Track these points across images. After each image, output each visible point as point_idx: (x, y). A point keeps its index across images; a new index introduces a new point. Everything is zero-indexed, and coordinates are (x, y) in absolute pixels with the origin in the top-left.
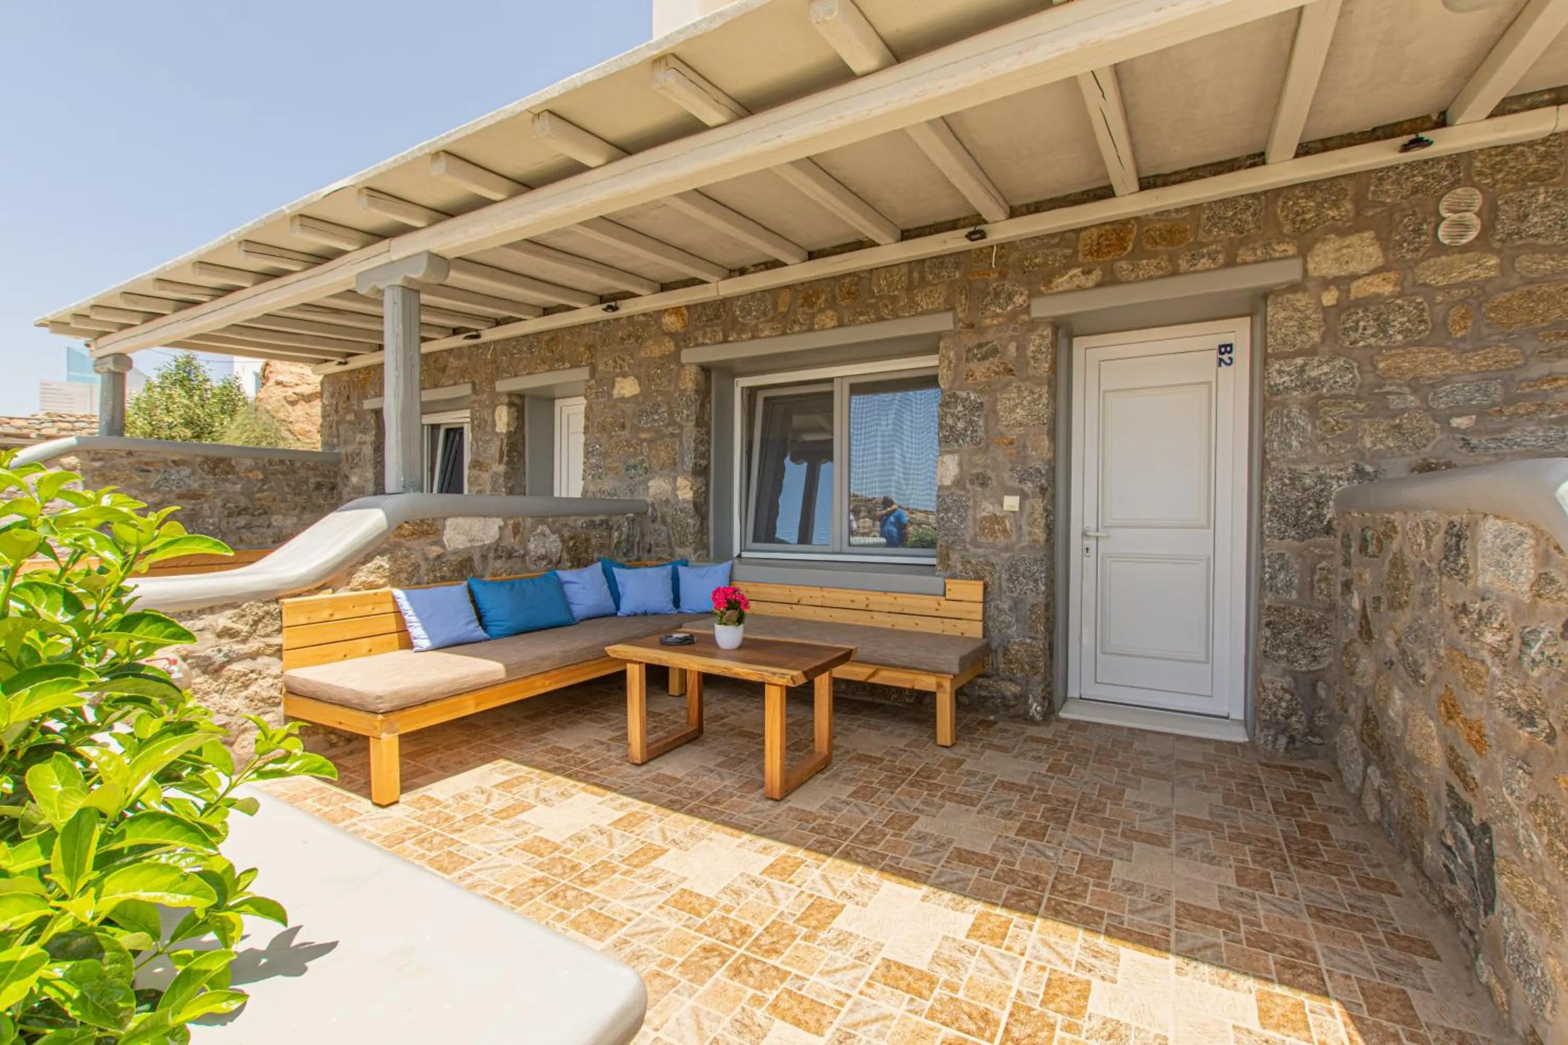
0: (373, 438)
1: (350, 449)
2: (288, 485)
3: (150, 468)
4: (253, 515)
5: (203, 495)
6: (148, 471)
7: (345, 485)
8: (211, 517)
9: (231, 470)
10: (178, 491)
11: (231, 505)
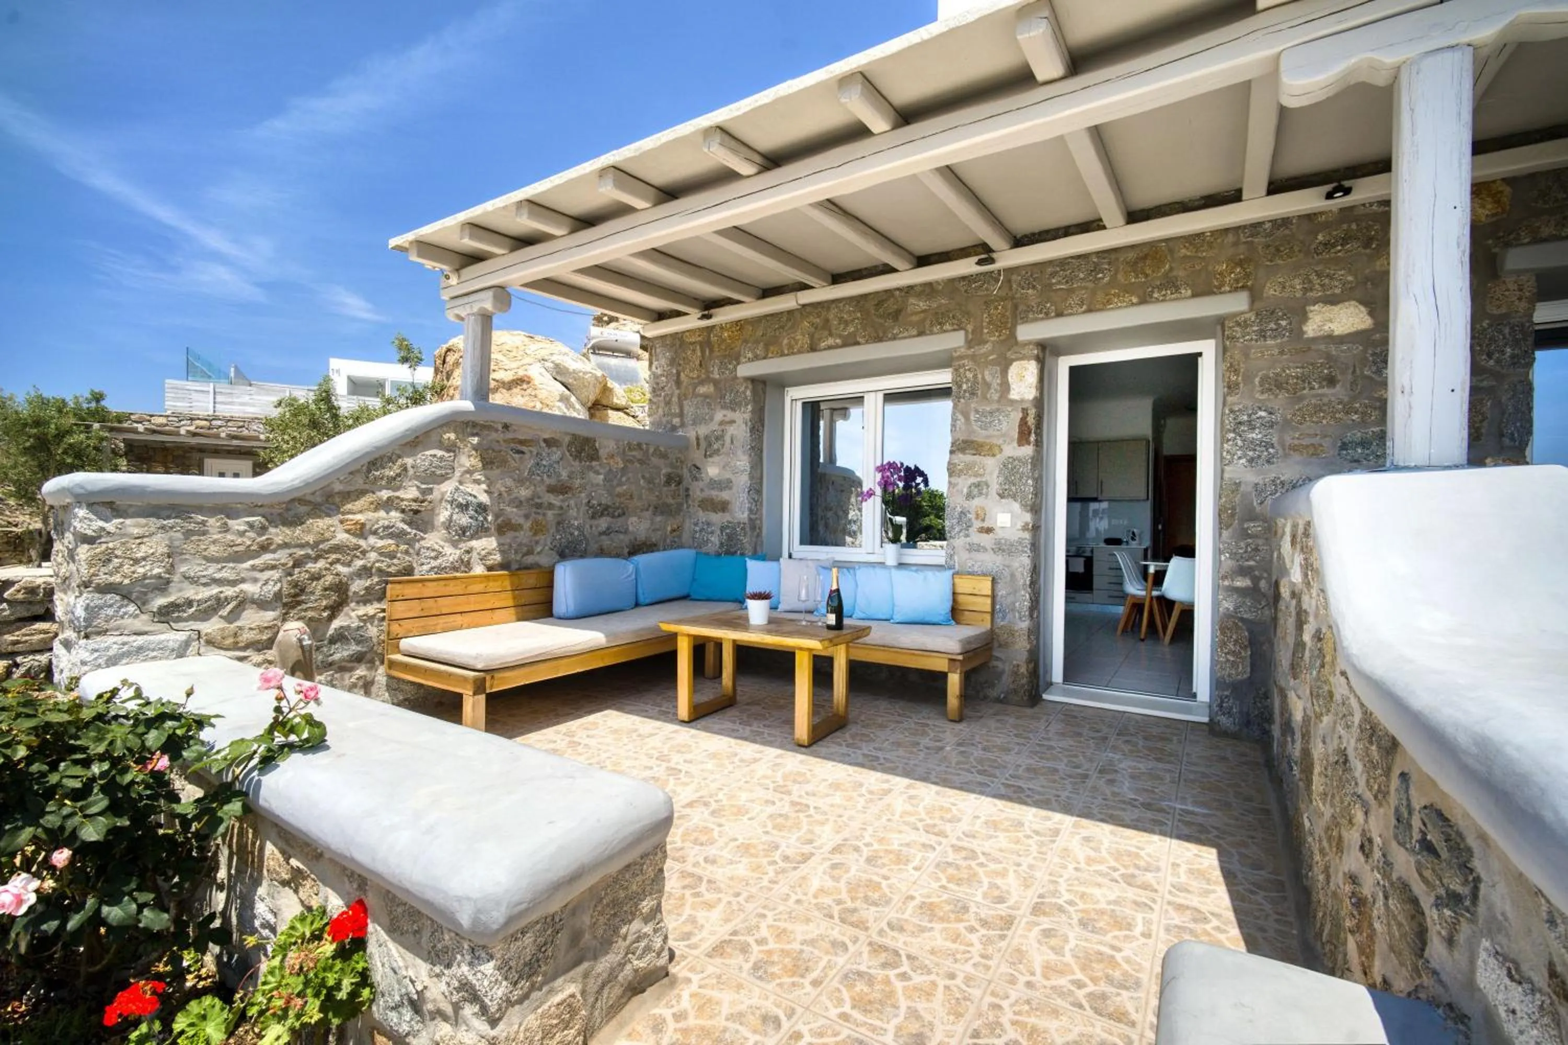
0: (747, 416)
1: (703, 430)
2: (643, 477)
3: (524, 448)
4: (613, 517)
5: (570, 488)
6: (523, 453)
7: (696, 479)
8: (576, 519)
9: (594, 456)
10: (548, 481)
11: (594, 502)
